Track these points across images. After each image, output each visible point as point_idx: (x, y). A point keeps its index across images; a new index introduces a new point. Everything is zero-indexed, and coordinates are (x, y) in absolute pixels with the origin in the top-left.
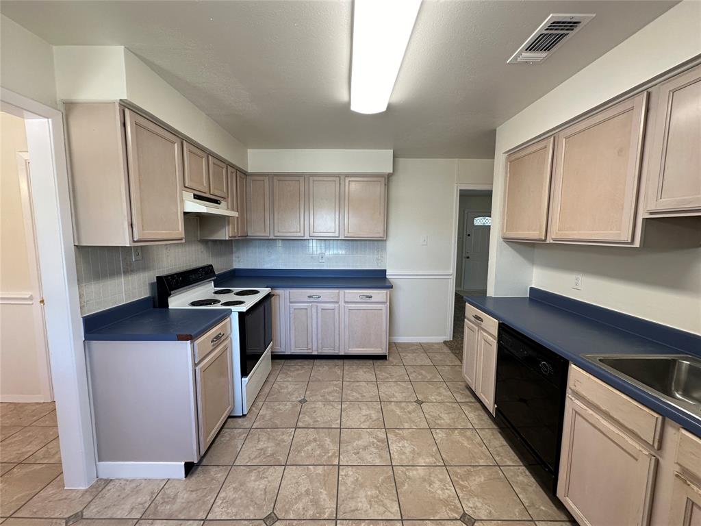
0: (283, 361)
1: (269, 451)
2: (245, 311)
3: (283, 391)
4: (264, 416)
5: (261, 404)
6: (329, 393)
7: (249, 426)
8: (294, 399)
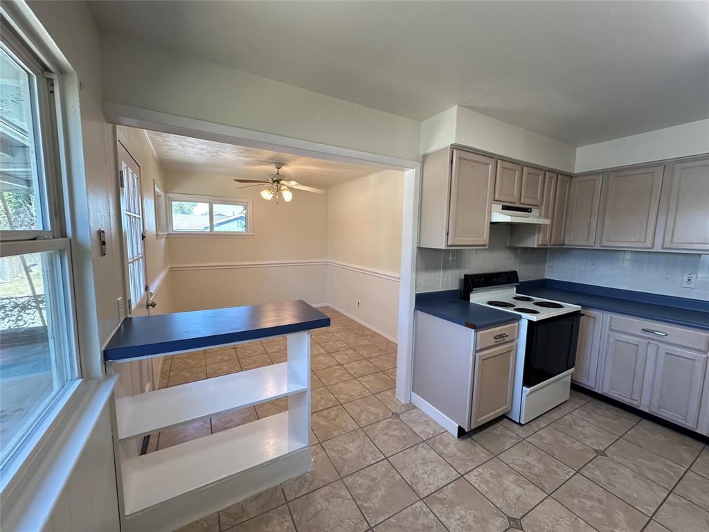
0: (589, 398)
1: (536, 471)
2: (535, 320)
3: (576, 427)
4: (542, 438)
5: (543, 425)
6: (650, 469)
7: (524, 436)
8: (588, 443)
